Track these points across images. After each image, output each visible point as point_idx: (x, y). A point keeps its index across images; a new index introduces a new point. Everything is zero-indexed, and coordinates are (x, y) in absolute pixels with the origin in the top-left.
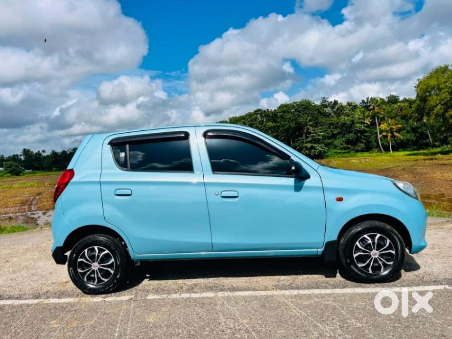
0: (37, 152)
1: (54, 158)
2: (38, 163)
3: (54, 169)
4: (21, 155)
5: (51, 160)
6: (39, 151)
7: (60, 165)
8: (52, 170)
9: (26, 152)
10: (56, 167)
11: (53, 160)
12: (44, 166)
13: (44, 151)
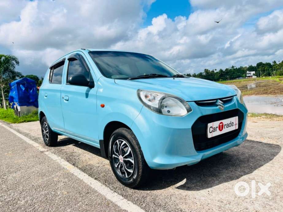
0: (212, 70)
1: (221, 74)
2: (212, 76)
3: (221, 80)
4: (203, 73)
5: (219, 75)
6: (213, 70)
7: (224, 78)
8: (219, 81)
9: (206, 71)
10: (222, 79)
11: (220, 74)
12: (215, 78)
13: (216, 70)
